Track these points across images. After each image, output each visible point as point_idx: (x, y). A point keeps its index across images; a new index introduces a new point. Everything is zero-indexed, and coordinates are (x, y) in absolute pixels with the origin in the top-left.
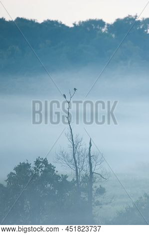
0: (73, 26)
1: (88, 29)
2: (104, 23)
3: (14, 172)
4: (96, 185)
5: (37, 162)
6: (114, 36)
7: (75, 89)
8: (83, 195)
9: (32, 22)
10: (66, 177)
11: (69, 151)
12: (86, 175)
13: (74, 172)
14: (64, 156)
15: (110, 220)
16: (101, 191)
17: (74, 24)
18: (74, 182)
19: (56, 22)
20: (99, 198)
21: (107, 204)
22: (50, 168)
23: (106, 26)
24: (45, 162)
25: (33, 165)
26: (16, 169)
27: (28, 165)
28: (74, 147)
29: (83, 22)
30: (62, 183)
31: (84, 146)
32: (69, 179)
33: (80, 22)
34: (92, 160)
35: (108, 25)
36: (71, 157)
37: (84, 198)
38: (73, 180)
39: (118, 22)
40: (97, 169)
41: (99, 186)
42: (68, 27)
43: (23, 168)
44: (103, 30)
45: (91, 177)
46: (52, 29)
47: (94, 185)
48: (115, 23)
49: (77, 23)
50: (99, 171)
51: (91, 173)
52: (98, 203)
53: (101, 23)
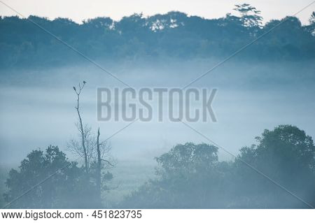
0: (82, 23)
1: (97, 26)
2: (112, 20)
3: (28, 159)
4: (104, 171)
5: (49, 150)
6: (120, 32)
7: (84, 82)
8: (92, 181)
9: (44, 20)
10: (76, 163)
11: (79, 139)
12: (95, 162)
13: (83, 159)
14: (73, 144)
15: (117, 204)
16: (109, 177)
17: (84, 22)
18: (83, 168)
19: (67, 20)
20: (107, 184)
21: (114, 189)
22: (61, 156)
23: (113, 24)
24: (56, 149)
25: (45, 153)
26: (28, 156)
27: (40, 153)
28: (84, 136)
29: (92, 20)
30: (71, 169)
31: (92, 135)
32: (79, 166)
33: (89, 20)
34: (101, 148)
35: (115, 22)
36: (80, 144)
37: (93, 183)
38: (83, 166)
39: (125, 20)
40: (104, 156)
41: (106, 173)
42: (78, 25)
43: (35, 155)
44: (111, 27)
45: (99, 164)
46: (63, 26)
47: (102, 171)
48: (122, 21)
49: (86, 21)
50: (107, 159)
51: (100, 160)
52: (106, 188)
53: (108, 20)
